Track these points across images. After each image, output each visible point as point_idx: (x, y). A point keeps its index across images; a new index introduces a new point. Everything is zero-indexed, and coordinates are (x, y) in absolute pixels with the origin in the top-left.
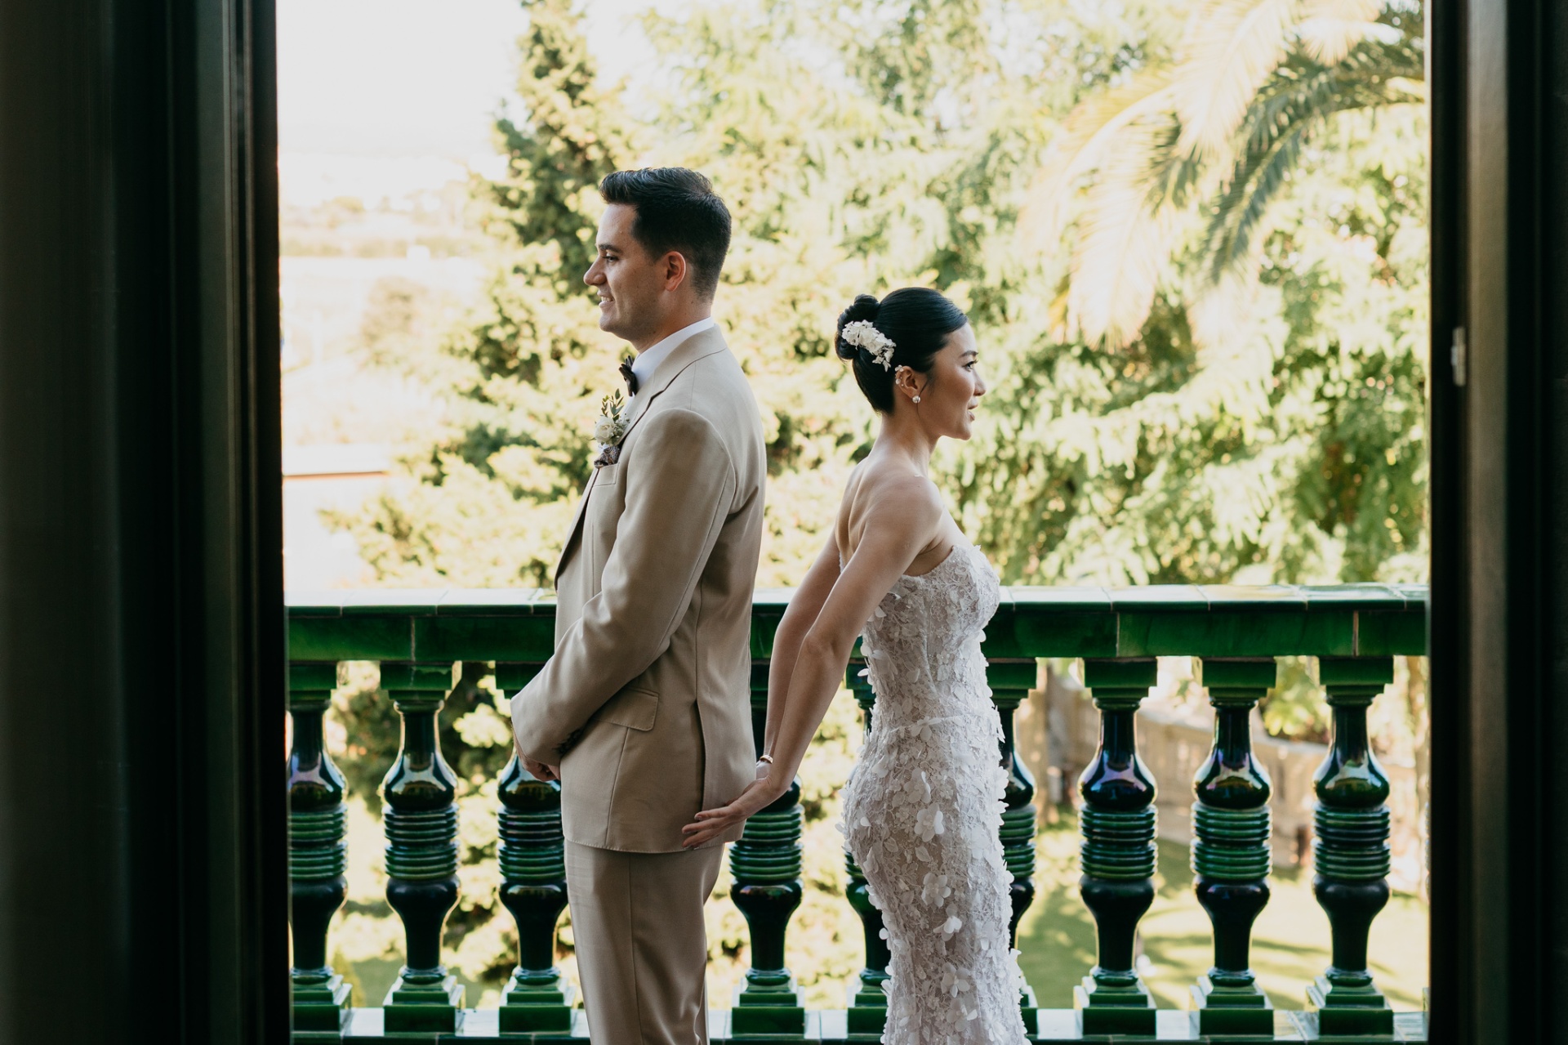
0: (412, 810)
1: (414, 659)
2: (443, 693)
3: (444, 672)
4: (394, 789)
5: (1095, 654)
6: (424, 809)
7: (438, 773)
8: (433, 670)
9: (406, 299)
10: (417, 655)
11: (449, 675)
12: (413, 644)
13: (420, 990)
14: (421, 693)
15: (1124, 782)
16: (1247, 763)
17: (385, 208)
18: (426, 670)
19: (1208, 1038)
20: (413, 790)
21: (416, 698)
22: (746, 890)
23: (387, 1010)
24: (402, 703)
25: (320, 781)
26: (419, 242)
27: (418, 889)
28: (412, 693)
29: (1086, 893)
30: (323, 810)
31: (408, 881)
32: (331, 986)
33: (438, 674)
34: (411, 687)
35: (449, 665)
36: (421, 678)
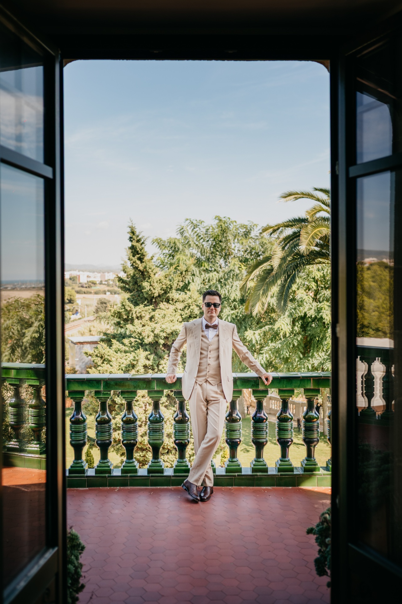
0: (102, 424)
1: (102, 390)
2: (109, 398)
3: (109, 393)
4: (98, 419)
5: (255, 388)
6: (104, 424)
7: (108, 416)
8: (106, 392)
9: (105, 303)
10: (103, 389)
11: (110, 393)
12: (102, 387)
13: (103, 465)
14: (104, 397)
15: (261, 416)
16: (288, 412)
17: (101, 283)
18: (105, 392)
19: (279, 473)
20: (102, 419)
21: (103, 399)
22: (177, 442)
23: (96, 469)
24: (100, 400)
25: (81, 418)
26: (108, 291)
27: (103, 442)
28: (102, 397)
29: (253, 441)
30: (81, 424)
31: (101, 440)
32: (83, 464)
33: (108, 393)
34: (101, 396)
35: (110, 391)
36: (104, 394)
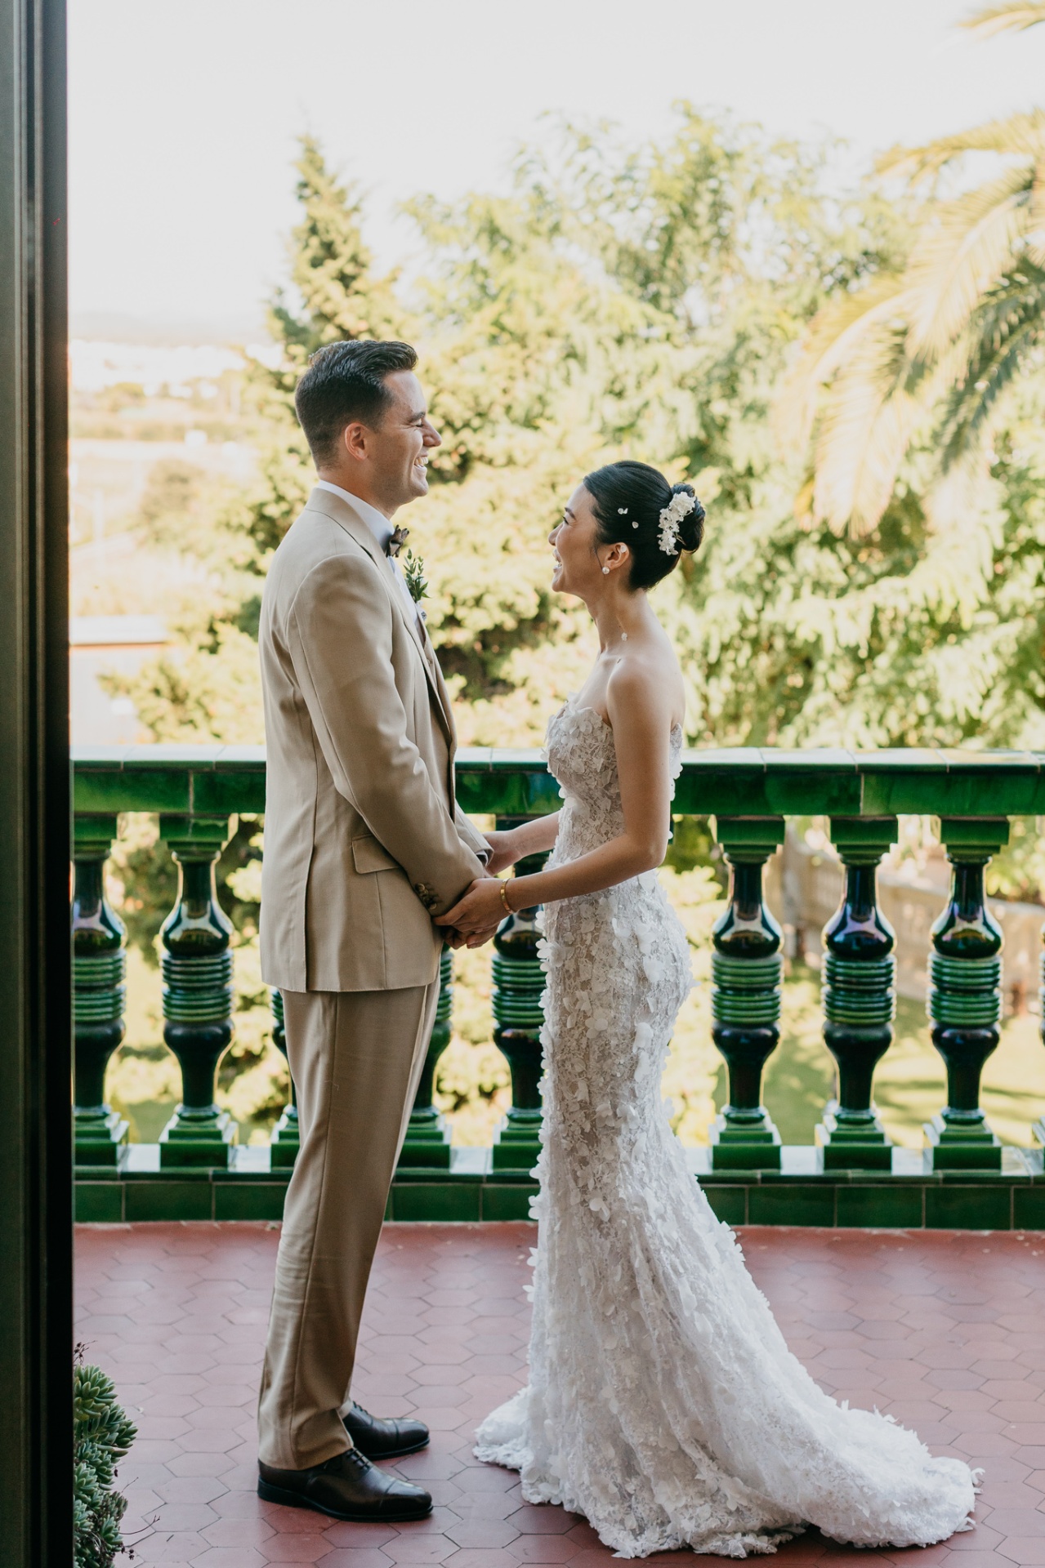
0: (189, 956)
1: (192, 811)
2: (219, 845)
3: (221, 824)
4: (172, 936)
5: (840, 813)
6: (200, 955)
7: (214, 921)
8: (210, 822)
9: (184, 480)
10: (196, 808)
11: (226, 827)
12: (192, 797)
13: (194, 1128)
14: (199, 844)
15: (864, 932)
16: (980, 916)
17: (164, 393)
18: (203, 822)
19: (940, 1174)
20: (190, 936)
21: (194, 849)
22: (507, 1033)
23: (163, 1146)
24: (180, 853)
25: (100, 927)
26: (197, 427)
27: (194, 1031)
28: (190, 844)
29: (829, 1038)
30: (103, 956)
31: (185, 1024)
32: (109, 1124)
33: (215, 827)
34: (188, 838)
35: (225, 817)
36: (198, 829)
